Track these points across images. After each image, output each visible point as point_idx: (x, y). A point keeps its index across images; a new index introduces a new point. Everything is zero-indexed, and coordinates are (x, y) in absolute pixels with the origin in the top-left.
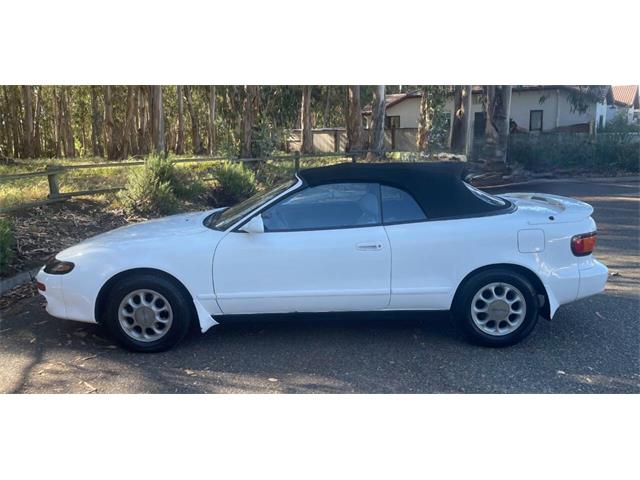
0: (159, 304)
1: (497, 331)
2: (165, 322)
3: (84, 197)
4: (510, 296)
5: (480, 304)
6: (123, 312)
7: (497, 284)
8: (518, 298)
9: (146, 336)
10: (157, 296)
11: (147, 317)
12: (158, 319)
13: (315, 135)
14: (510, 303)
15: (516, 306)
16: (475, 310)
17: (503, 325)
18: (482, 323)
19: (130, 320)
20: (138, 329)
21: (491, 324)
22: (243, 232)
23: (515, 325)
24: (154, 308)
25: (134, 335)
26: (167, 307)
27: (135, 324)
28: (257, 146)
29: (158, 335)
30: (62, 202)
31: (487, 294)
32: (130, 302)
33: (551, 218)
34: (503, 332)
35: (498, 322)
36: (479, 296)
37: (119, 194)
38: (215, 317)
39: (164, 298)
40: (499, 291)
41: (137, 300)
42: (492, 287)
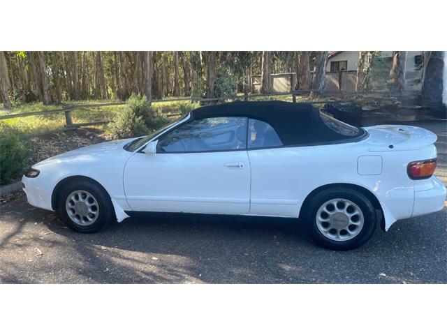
0: (91, 201)
1: (338, 237)
2: (94, 213)
3: (89, 127)
4: (351, 210)
5: (324, 215)
6: (69, 205)
7: (339, 200)
8: (357, 213)
9: (83, 222)
10: (89, 195)
11: (83, 208)
12: (90, 210)
13: (275, 79)
14: (350, 216)
15: (355, 218)
16: (319, 219)
17: (344, 233)
18: (325, 230)
19: (73, 211)
20: (78, 217)
21: (333, 232)
22: (143, 152)
23: (354, 234)
24: (87, 203)
25: (76, 220)
26: (95, 203)
27: (76, 213)
28: (219, 90)
29: (90, 221)
30: (74, 130)
31: (331, 208)
32: (73, 198)
33: (391, 147)
34: (343, 238)
35: (339, 230)
36: (324, 208)
37: (109, 125)
38: (127, 212)
39: (93, 197)
40: (341, 206)
41: (77, 197)
42: (335, 202)
